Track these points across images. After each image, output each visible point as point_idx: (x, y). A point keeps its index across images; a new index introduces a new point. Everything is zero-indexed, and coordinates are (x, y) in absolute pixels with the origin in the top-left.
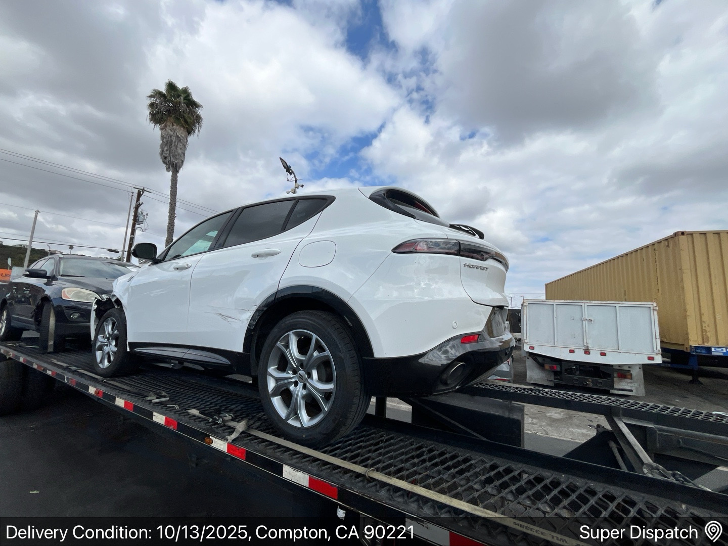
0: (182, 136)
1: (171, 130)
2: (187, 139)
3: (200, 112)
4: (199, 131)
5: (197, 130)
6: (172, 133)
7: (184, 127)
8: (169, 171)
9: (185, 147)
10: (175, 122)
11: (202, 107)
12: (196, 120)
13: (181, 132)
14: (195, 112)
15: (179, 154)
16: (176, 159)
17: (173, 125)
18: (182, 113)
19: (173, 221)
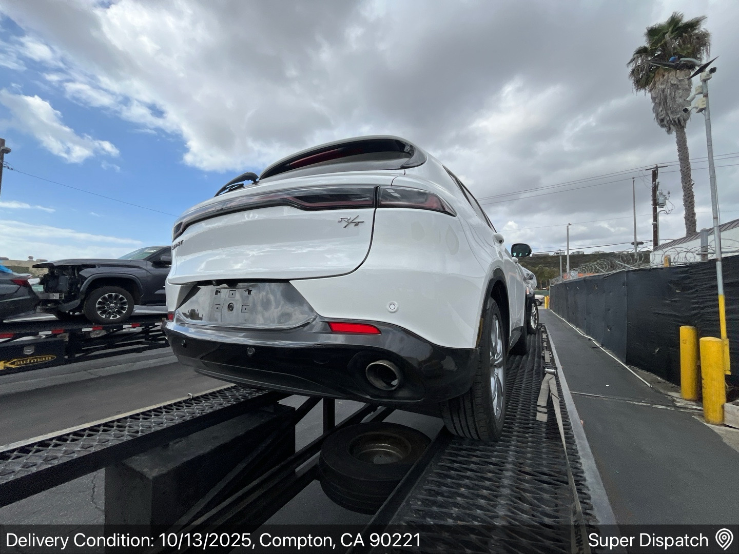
0: (680, 81)
1: (662, 84)
6: (664, 86)
10: (665, 71)
13: (677, 77)
15: (679, 106)
16: (678, 113)
17: (664, 76)
19: (691, 190)
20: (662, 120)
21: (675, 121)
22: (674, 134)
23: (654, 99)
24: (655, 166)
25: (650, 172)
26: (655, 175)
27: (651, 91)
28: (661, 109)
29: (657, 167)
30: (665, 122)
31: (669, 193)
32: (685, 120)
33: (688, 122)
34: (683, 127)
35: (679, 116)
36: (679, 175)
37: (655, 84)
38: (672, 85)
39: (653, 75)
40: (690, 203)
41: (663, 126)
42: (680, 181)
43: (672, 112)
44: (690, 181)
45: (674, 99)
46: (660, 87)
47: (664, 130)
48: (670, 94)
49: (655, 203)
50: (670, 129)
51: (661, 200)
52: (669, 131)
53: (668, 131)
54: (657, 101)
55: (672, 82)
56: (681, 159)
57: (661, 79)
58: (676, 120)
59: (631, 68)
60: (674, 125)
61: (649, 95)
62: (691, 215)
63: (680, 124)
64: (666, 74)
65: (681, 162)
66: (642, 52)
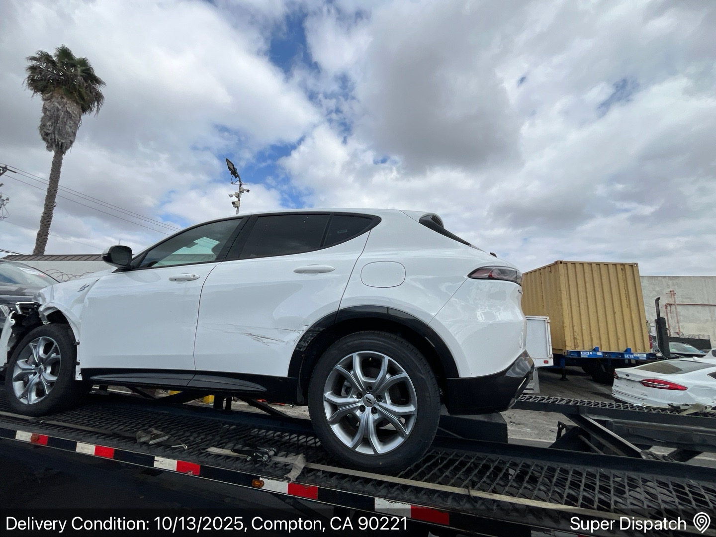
0: (74, 113)
1: (58, 103)
2: (80, 117)
3: (101, 89)
4: (98, 110)
5: (95, 109)
6: (60, 107)
7: (77, 103)
8: (50, 151)
9: (76, 126)
10: (65, 95)
11: (104, 84)
12: (96, 98)
13: (72, 108)
14: (94, 88)
15: (67, 133)
16: (63, 138)
17: (62, 98)
18: (77, 87)
19: (51, 211)
20: (46, 134)
27: (45, 100)
28: (49, 124)
29: (6, 168)
30: (49, 138)
34: (62, 152)
39: (52, 88)
41: (45, 139)
43: (59, 134)
44: (54, 202)
45: (65, 124)
47: (45, 143)
50: (51, 146)
52: (49, 148)
54: (48, 113)
55: (68, 109)
57: (59, 98)
59: (30, 63)
61: (42, 102)
62: (45, 234)
63: (61, 148)
64: (65, 98)
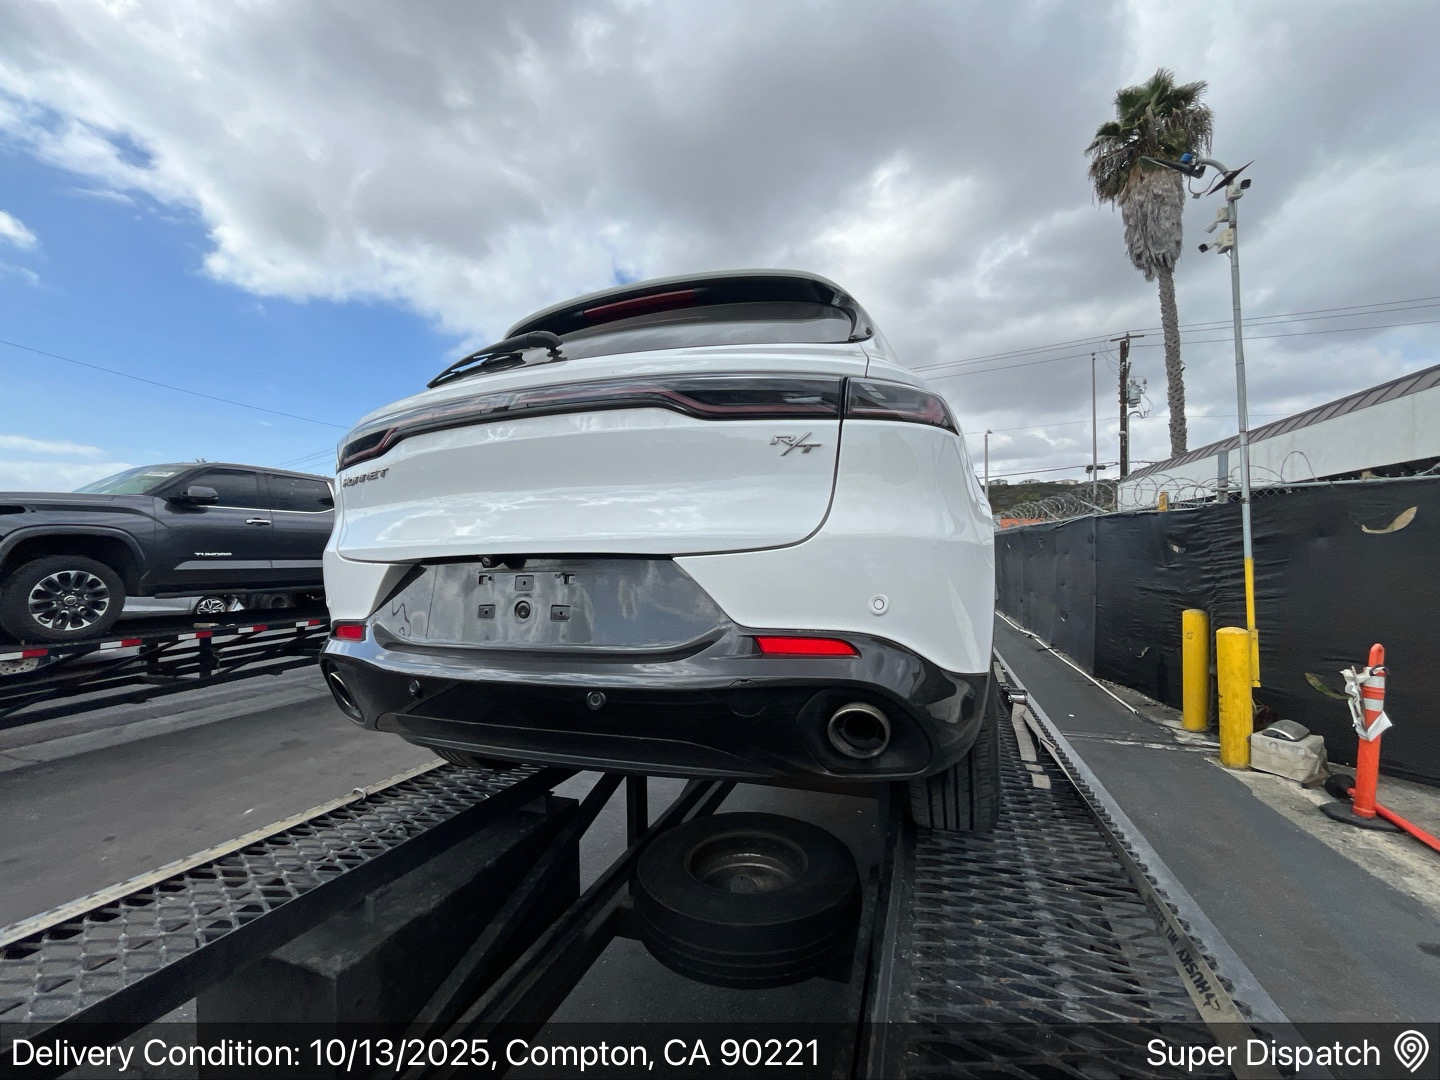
1: (1139, 192)
3: (1203, 101)
6: (1143, 198)
8: (1152, 280)
9: (1177, 209)
13: (1163, 182)
14: (1188, 112)
16: (1163, 245)
19: (1179, 379)
20: (1139, 257)
21: (1157, 259)
22: (1157, 281)
23: (1126, 218)
24: (1125, 335)
25: (1118, 344)
26: (1124, 351)
27: (1122, 203)
28: (1137, 236)
29: (1128, 337)
30: (1143, 260)
31: (1145, 383)
32: (1173, 260)
33: (1178, 262)
34: (1170, 271)
35: (1163, 251)
36: (1163, 354)
37: (1128, 191)
38: (1156, 196)
39: (1126, 175)
40: (1179, 400)
41: (1139, 266)
42: (1163, 362)
43: (1154, 244)
44: (1179, 363)
45: (1156, 220)
46: (1138, 198)
47: (1141, 273)
48: (1153, 212)
49: (1125, 400)
50: (1150, 272)
51: (1132, 393)
52: (1149, 277)
53: (1147, 276)
54: (1131, 222)
55: (1155, 191)
56: (1165, 326)
57: (1138, 184)
58: (1160, 257)
59: (1090, 160)
60: (1156, 266)
61: (1119, 210)
62: (1180, 422)
63: (1166, 265)
64: (1146, 175)
65: (1166, 331)
66: (1109, 131)
